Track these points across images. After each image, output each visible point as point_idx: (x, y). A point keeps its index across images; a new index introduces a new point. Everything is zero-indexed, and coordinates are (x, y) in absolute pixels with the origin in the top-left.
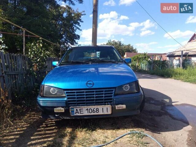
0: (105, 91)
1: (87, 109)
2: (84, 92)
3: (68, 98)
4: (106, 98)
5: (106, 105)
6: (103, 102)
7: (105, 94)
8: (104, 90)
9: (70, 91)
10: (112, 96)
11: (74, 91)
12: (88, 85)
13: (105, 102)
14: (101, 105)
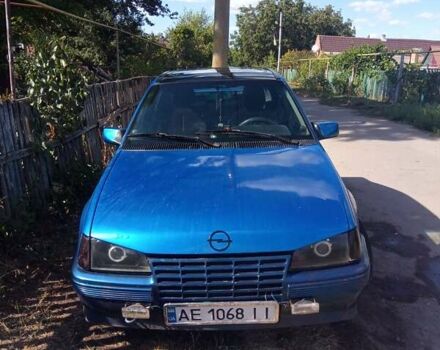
0: (262, 262)
1: (213, 310)
2: (202, 264)
3: (159, 280)
4: (265, 281)
5: (264, 300)
6: (255, 293)
7: (262, 270)
8: (260, 258)
9: (163, 260)
10: (280, 277)
11: (175, 260)
12: (214, 244)
13: (263, 293)
14: (251, 300)
